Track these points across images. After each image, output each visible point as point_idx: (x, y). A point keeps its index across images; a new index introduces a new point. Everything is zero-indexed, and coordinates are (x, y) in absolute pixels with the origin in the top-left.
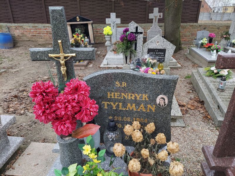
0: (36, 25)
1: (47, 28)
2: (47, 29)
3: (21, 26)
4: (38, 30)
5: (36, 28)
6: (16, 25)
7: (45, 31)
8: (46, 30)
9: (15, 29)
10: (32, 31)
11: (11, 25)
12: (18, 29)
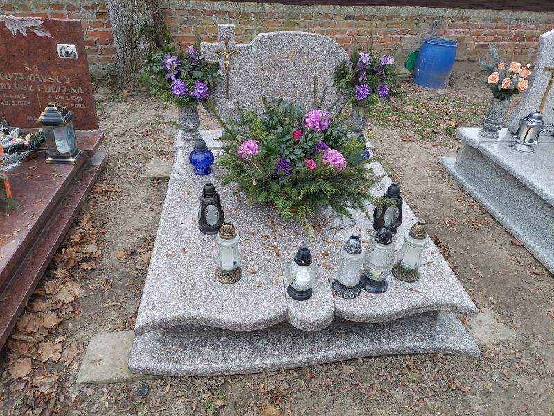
0: (501, 14)
1: (523, 24)
2: (519, 27)
3: (466, 19)
4: (498, 30)
5: (499, 24)
6: (456, 13)
7: (514, 31)
8: (518, 30)
9: (451, 26)
10: (485, 31)
11: (444, 15)
12: (456, 26)
